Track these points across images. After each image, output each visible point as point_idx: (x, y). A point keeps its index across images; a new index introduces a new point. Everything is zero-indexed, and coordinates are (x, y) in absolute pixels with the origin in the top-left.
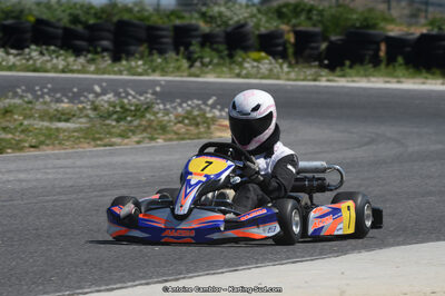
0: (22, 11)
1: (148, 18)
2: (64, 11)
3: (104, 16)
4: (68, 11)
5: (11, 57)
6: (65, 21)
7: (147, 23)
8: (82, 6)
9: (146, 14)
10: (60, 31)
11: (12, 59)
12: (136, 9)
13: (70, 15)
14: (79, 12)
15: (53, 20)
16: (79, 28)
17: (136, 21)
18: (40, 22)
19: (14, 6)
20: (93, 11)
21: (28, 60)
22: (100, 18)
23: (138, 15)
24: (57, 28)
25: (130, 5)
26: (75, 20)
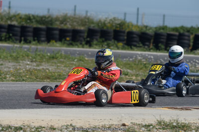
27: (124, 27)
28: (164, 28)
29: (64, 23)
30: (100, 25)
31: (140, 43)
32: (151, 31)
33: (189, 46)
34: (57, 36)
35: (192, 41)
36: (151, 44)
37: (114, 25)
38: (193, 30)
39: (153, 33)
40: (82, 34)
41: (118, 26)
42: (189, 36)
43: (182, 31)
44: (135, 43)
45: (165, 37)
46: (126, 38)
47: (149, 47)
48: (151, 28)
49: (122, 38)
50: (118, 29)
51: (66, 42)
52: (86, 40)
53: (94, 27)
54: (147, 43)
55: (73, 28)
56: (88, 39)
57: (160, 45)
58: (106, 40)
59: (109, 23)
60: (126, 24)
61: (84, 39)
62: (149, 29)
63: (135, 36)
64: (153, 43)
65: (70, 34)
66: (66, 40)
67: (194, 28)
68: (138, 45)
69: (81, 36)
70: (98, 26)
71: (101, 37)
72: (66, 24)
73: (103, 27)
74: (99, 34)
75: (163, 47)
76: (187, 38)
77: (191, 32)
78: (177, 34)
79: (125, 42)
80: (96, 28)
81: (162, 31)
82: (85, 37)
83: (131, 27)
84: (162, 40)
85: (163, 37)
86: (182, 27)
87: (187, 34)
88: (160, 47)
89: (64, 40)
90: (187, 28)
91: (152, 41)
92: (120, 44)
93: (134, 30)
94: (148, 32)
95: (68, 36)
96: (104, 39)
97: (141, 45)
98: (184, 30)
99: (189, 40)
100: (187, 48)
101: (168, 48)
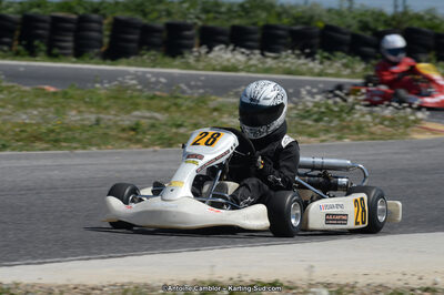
0: (311, 18)
1: (437, 27)
2: (354, 18)
3: (394, 23)
4: (359, 18)
5: (269, 60)
6: (355, 28)
7: (436, 31)
8: (373, 13)
9: (437, 22)
10: (348, 38)
11: (270, 62)
12: (428, 17)
13: (360, 21)
14: (369, 19)
15: (343, 27)
16: (368, 35)
17: (425, 29)
18: (328, 28)
19: (303, 12)
20: (382, 18)
21: (285, 63)
22: (390, 25)
23: (429, 23)
24: (345, 34)
25: (422, 13)
26: (365, 26)
28: (40, 3)
32: (11, 10)
33: (101, 42)
35: (107, 33)
36: (16, 43)
38: (105, 8)
39: (19, 17)
42: (100, 23)
43: (81, 12)
45: (47, 25)
47: (10, 45)
54: (7, 40)
57: (36, 43)
62: (8, 7)
64: (20, 40)
67: (110, 4)
75: (43, 47)
76: (94, 25)
77: (102, 11)
78: (74, 17)
81: (35, 10)
84: (40, 32)
85: (41, 25)
86: (80, 1)
87: (95, 16)
88: (37, 47)
91: (17, 33)
94: (4, 13)
98: (86, 9)
99: (100, 31)
100: (96, 51)
101: (56, 51)
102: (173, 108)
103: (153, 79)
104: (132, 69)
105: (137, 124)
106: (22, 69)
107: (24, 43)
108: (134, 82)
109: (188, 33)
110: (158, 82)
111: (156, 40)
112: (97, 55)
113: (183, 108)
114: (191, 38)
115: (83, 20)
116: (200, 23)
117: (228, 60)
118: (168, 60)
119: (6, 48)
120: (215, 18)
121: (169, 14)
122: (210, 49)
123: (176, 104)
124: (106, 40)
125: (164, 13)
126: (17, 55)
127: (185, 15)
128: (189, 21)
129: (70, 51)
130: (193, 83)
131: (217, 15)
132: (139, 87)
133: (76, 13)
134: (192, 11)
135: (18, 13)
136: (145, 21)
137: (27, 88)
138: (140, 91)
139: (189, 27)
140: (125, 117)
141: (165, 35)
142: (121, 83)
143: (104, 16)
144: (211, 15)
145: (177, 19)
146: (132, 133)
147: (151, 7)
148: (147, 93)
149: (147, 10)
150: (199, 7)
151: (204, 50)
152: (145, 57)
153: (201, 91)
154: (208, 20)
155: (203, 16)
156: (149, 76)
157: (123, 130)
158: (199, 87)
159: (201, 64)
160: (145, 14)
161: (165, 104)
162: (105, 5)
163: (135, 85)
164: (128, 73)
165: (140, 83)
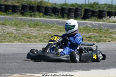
27: (42, 4)
28: (66, 4)
29: (7, 1)
30: (28, 2)
31: (53, 13)
32: (58, 6)
33: (81, 15)
34: (4, 9)
35: (83, 12)
36: (59, 15)
37: (37, 2)
38: (83, 6)
40: (18, 8)
41: (39, 3)
42: (81, 10)
43: (76, 7)
44: (50, 14)
45: (67, 10)
46: (44, 10)
47: (58, 15)
48: (58, 5)
49: (41, 10)
50: (39, 5)
51: (9, 13)
52: (21, 11)
53: (25, 4)
54: (57, 14)
55: (12, 5)
56: (22, 11)
57: (65, 15)
58: (33, 12)
59: (34, 1)
60: (44, 2)
61: (20, 11)
62: (57, 5)
63: (50, 9)
64: (60, 14)
65: (11, 8)
66: (9, 11)
67: (84, 5)
68: (51, 15)
69: (18, 9)
70: (27, 3)
71: (30, 10)
72: (8, 2)
73: (30, 4)
74: (28, 8)
75: (66, 16)
76: (80, 10)
77: (82, 7)
78: (74, 8)
79: (44, 13)
80: (26, 4)
81: (64, 6)
82: (20, 10)
83: (46, 4)
84: (66, 12)
85: (66, 10)
86: (76, 4)
87: (80, 8)
88: (65, 16)
89: (7, 11)
90: (79, 5)
91: (60, 12)
92: (41, 14)
93: (49, 5)
94: (56, 7)
95: (10, 9)
96: (31, 11)
97: (53, 15)
98: (77, 6)
99: (81, 12)
100: (80, 17)
101: (69, 17)
102: (100, 32)
103: (95, 25)
104: (89, 22)
105: (90, 36)
106: (61, 21)
107: (61, 15)
108: (90, 25)
109: (104, 13)
110: (96, 25)
111: (96, 14)
112: (80, 18)
113: (102, 32)
114: (105, 14)
115: (77, 9)
116: (107, 10)
117: (115, 20)
118: (99, 20)
119: (57, 16)
120: (111, 9)
121: (99, 8)
122: (110, 17)
123: (100, 31)
124: (83, 14)
125: (98, 7)
126: (60, 18)
127: (103, 8)
128: (104, 10)
129: (73, 17)
130: (105, 26)
131: (112, 8)
132: (91, 27)
133: (75, 7)
134: (105, 7)
135: (60, 7)
136: (93, 9)
137: (62, 26)
138: (91, 28)
139: (104, 11)
140: (87, 34)
141: (98, 13)
142: (86, 25)
143: (82, 8)
144: (110, 8)
145: (101, 9)
146: (89, 39)
147: (95, 6)
148: (93, 28)
149: (94, 7)
150: (107, 6)
151: (108, 17)
152: (93, 19)
153: (107, 28)
154: (109, 9)
155: (108, 8)
156: (94, 24)
157: (87, 38)
158: (107, 27)
159: (107, 21)
160: (93, 8)
161: (98, 31)
162: (83, 5)
163: (90, 26)
164: (88, 23)
165: (91, 26)
